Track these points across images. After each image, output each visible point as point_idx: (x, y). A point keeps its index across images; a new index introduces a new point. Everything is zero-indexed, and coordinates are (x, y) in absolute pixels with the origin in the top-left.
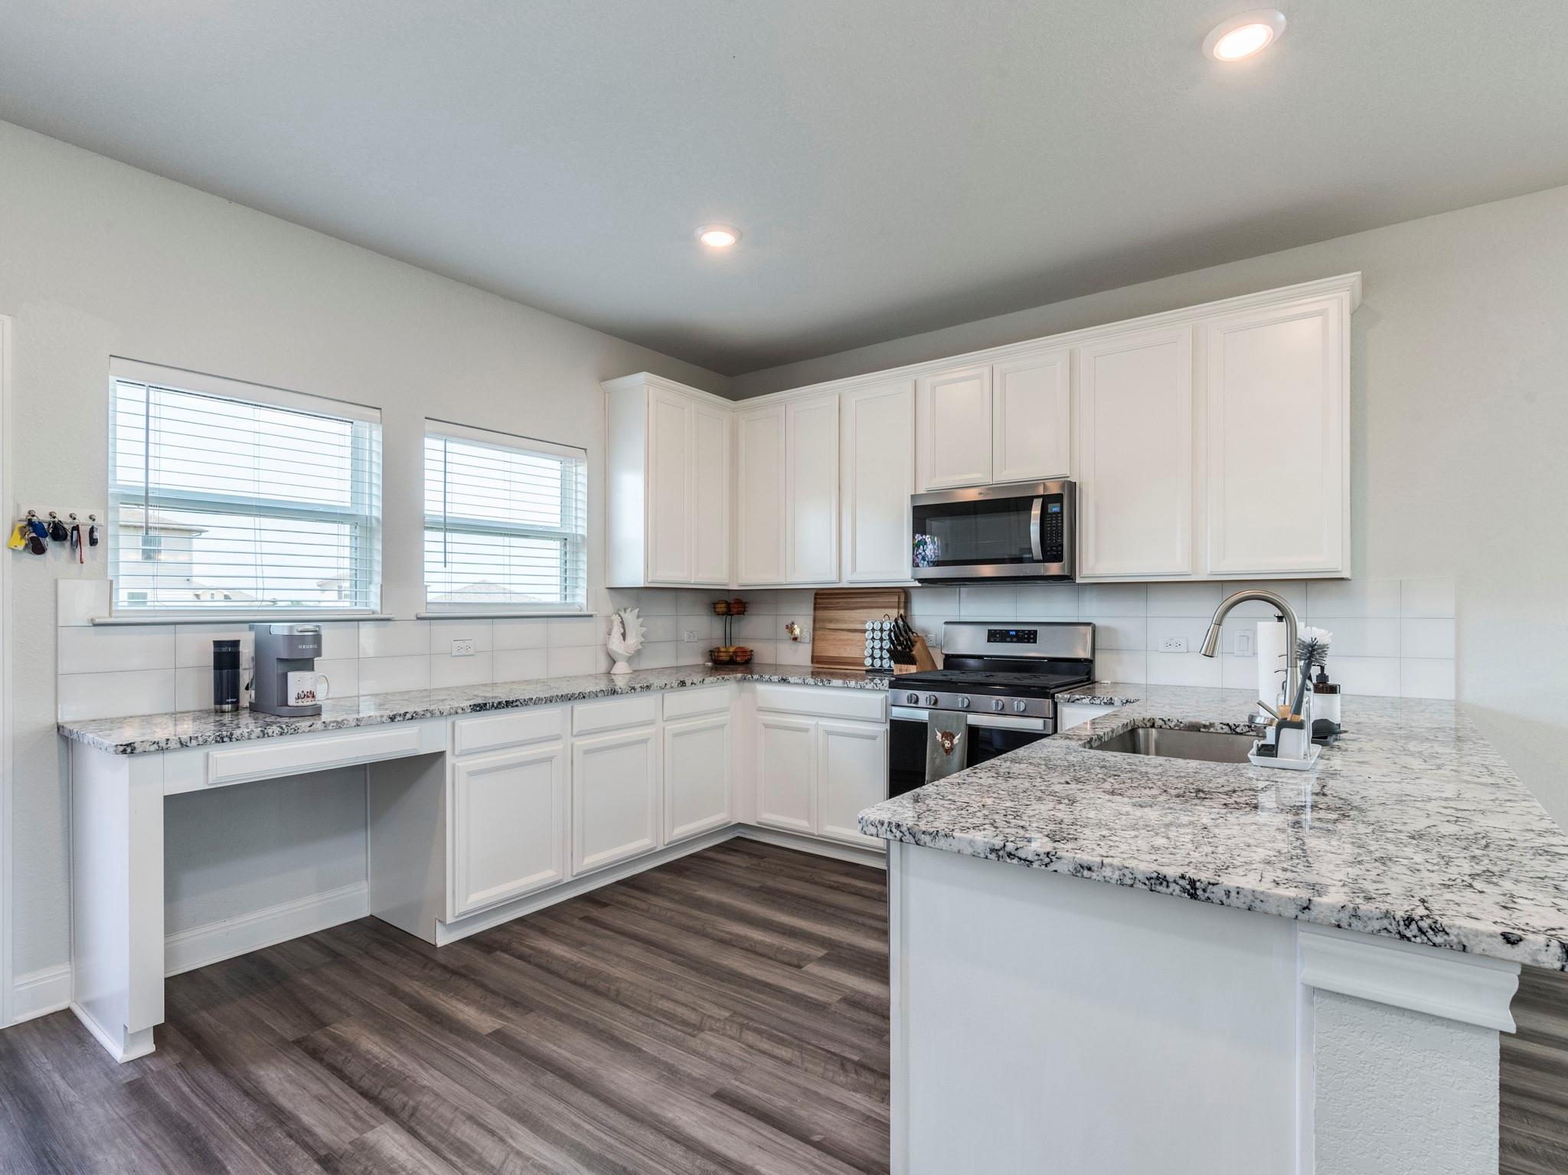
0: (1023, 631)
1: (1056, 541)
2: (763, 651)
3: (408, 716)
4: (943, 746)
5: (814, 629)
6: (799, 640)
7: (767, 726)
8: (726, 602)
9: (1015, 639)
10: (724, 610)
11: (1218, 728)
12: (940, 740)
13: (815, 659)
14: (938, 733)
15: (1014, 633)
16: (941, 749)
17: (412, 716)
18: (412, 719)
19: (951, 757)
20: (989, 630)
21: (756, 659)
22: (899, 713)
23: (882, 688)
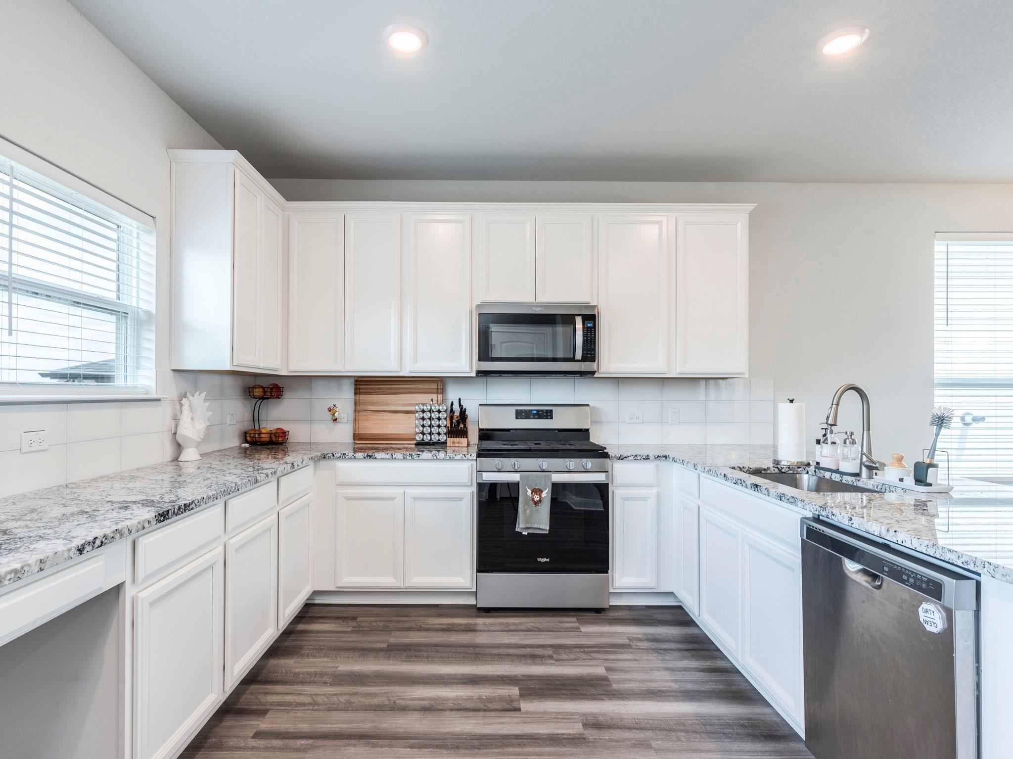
0: (542, 410)
1: (591, 347)
2: (297, 433)
3: (98, 542)
4: (533, 499)
5: (355, 411)
6: (338, 421)
7: (348, 499)
8: (263, 388)
9: (536, 417)
10: (261, 394)
11: (772, 470)
12: (531, 495)
13: (357, 437)
14: (528, 490)
15: (535, 412)
16: (531, 502)
17: (102, 542)
18: (101, 546)
19: (539, 507)
20: (516, 410)
21: (292, 438)
22: (488, 477)
23: (471, 458)
